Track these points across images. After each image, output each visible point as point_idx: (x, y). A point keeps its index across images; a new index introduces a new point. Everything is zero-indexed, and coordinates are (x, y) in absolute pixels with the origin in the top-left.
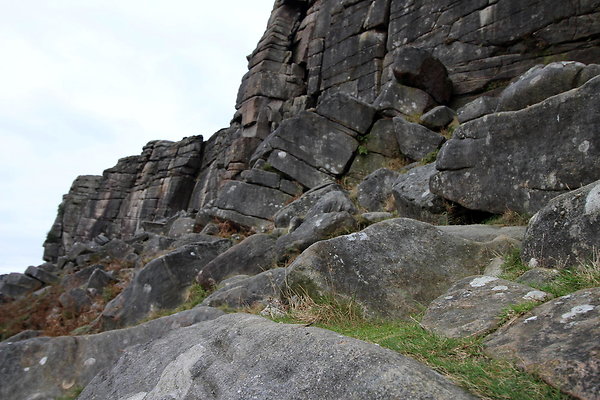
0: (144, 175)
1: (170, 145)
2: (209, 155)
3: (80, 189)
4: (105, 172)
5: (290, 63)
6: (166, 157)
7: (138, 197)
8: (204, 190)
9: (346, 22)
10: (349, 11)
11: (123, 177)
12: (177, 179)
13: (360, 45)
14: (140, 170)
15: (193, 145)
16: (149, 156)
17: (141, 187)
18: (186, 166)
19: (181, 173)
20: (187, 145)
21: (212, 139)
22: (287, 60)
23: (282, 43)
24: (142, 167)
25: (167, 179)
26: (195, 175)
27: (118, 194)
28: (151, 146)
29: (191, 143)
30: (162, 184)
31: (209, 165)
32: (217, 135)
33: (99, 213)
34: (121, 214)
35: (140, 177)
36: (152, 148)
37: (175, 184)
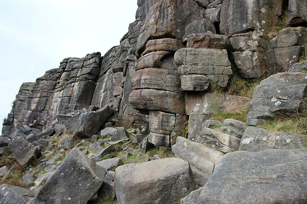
0: (61, 81)
1: (78, 60)
2: (105, 66)
3: (24, 91)
4: (37, 80)
6: (75, 68)
7: (58, 96)
8: (102, 90)
11: (48, 83)
12: (83, 83)
14: (59, 78)
15: (94, 59)
16: (64, 68)
17: (60, 89)
18: (89, 74)
19: (86, 78)
20: (89, 59)
21: (107, 54)
24: (60, 76)
25: (77, 84)
26: (96, 80)
27: (45, 94)
28: (66, 61)
29: (92, 58)
30: (73, 87)
31: (105, 73)
32: (110, 51)
33: (33, 107)
34: (47, 108)
35: (59, 83)
36: (66, 62)
37: (82, 87)
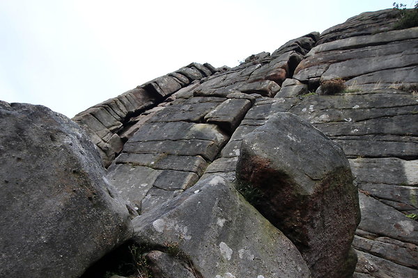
5: (113, 132)
9: (186, 107)
10: (197, 100)
13: (189, 133)
22: (113, 128)
23: (119, 112)
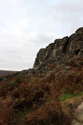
0: (55, 46)
1: (60, 39)
2: (70, 40)
3: (41, 51)
4: (46, 47)
6: (60, 42)
7: (55, 51)
8: (70, 47)
11: (51, 47)
12: (63, 46)
15: (66, 38)
16: (56, 42)
17: (55, 49)
18: (65, 43)
19: (64, 45)
20: (64, 39)
21: (70, 37)
26: (67, 45)
27: (50, 51)
28: (56, 40)
30: (60, 47)
31: (71, 42)
33: (46, 55)
34: (51, 55)
